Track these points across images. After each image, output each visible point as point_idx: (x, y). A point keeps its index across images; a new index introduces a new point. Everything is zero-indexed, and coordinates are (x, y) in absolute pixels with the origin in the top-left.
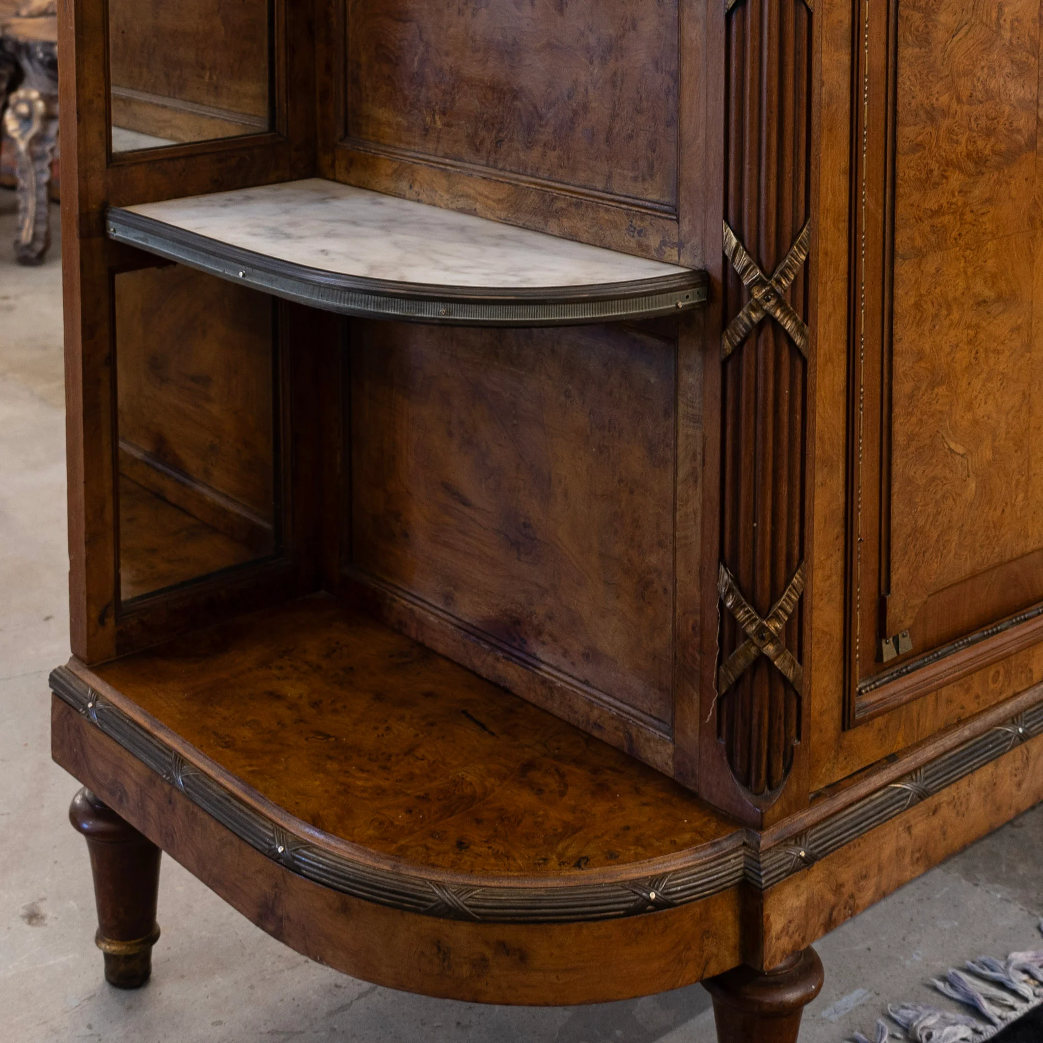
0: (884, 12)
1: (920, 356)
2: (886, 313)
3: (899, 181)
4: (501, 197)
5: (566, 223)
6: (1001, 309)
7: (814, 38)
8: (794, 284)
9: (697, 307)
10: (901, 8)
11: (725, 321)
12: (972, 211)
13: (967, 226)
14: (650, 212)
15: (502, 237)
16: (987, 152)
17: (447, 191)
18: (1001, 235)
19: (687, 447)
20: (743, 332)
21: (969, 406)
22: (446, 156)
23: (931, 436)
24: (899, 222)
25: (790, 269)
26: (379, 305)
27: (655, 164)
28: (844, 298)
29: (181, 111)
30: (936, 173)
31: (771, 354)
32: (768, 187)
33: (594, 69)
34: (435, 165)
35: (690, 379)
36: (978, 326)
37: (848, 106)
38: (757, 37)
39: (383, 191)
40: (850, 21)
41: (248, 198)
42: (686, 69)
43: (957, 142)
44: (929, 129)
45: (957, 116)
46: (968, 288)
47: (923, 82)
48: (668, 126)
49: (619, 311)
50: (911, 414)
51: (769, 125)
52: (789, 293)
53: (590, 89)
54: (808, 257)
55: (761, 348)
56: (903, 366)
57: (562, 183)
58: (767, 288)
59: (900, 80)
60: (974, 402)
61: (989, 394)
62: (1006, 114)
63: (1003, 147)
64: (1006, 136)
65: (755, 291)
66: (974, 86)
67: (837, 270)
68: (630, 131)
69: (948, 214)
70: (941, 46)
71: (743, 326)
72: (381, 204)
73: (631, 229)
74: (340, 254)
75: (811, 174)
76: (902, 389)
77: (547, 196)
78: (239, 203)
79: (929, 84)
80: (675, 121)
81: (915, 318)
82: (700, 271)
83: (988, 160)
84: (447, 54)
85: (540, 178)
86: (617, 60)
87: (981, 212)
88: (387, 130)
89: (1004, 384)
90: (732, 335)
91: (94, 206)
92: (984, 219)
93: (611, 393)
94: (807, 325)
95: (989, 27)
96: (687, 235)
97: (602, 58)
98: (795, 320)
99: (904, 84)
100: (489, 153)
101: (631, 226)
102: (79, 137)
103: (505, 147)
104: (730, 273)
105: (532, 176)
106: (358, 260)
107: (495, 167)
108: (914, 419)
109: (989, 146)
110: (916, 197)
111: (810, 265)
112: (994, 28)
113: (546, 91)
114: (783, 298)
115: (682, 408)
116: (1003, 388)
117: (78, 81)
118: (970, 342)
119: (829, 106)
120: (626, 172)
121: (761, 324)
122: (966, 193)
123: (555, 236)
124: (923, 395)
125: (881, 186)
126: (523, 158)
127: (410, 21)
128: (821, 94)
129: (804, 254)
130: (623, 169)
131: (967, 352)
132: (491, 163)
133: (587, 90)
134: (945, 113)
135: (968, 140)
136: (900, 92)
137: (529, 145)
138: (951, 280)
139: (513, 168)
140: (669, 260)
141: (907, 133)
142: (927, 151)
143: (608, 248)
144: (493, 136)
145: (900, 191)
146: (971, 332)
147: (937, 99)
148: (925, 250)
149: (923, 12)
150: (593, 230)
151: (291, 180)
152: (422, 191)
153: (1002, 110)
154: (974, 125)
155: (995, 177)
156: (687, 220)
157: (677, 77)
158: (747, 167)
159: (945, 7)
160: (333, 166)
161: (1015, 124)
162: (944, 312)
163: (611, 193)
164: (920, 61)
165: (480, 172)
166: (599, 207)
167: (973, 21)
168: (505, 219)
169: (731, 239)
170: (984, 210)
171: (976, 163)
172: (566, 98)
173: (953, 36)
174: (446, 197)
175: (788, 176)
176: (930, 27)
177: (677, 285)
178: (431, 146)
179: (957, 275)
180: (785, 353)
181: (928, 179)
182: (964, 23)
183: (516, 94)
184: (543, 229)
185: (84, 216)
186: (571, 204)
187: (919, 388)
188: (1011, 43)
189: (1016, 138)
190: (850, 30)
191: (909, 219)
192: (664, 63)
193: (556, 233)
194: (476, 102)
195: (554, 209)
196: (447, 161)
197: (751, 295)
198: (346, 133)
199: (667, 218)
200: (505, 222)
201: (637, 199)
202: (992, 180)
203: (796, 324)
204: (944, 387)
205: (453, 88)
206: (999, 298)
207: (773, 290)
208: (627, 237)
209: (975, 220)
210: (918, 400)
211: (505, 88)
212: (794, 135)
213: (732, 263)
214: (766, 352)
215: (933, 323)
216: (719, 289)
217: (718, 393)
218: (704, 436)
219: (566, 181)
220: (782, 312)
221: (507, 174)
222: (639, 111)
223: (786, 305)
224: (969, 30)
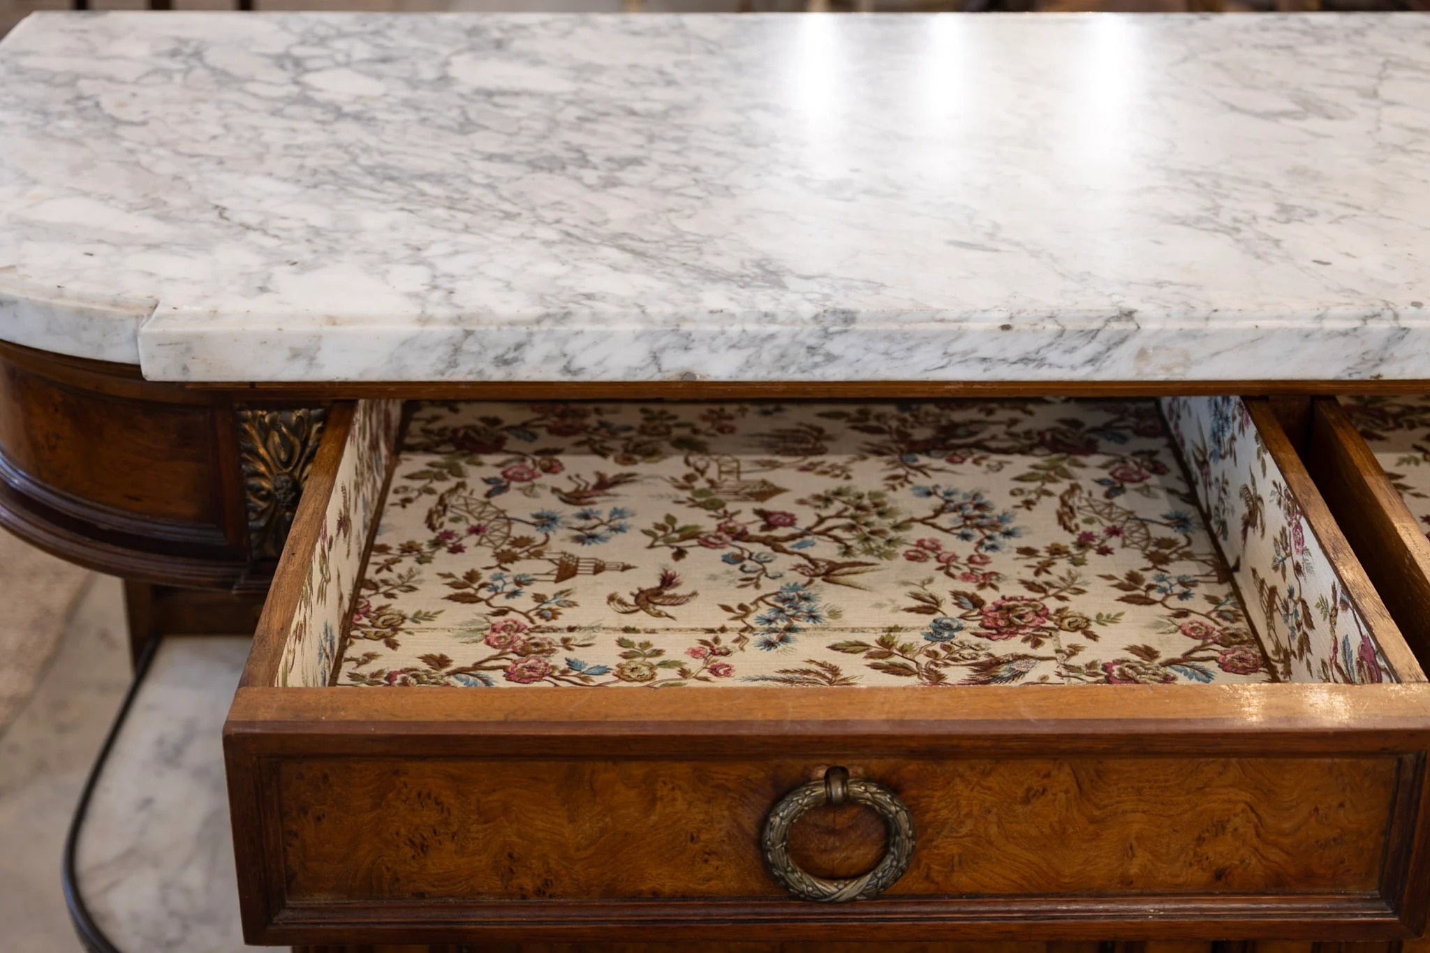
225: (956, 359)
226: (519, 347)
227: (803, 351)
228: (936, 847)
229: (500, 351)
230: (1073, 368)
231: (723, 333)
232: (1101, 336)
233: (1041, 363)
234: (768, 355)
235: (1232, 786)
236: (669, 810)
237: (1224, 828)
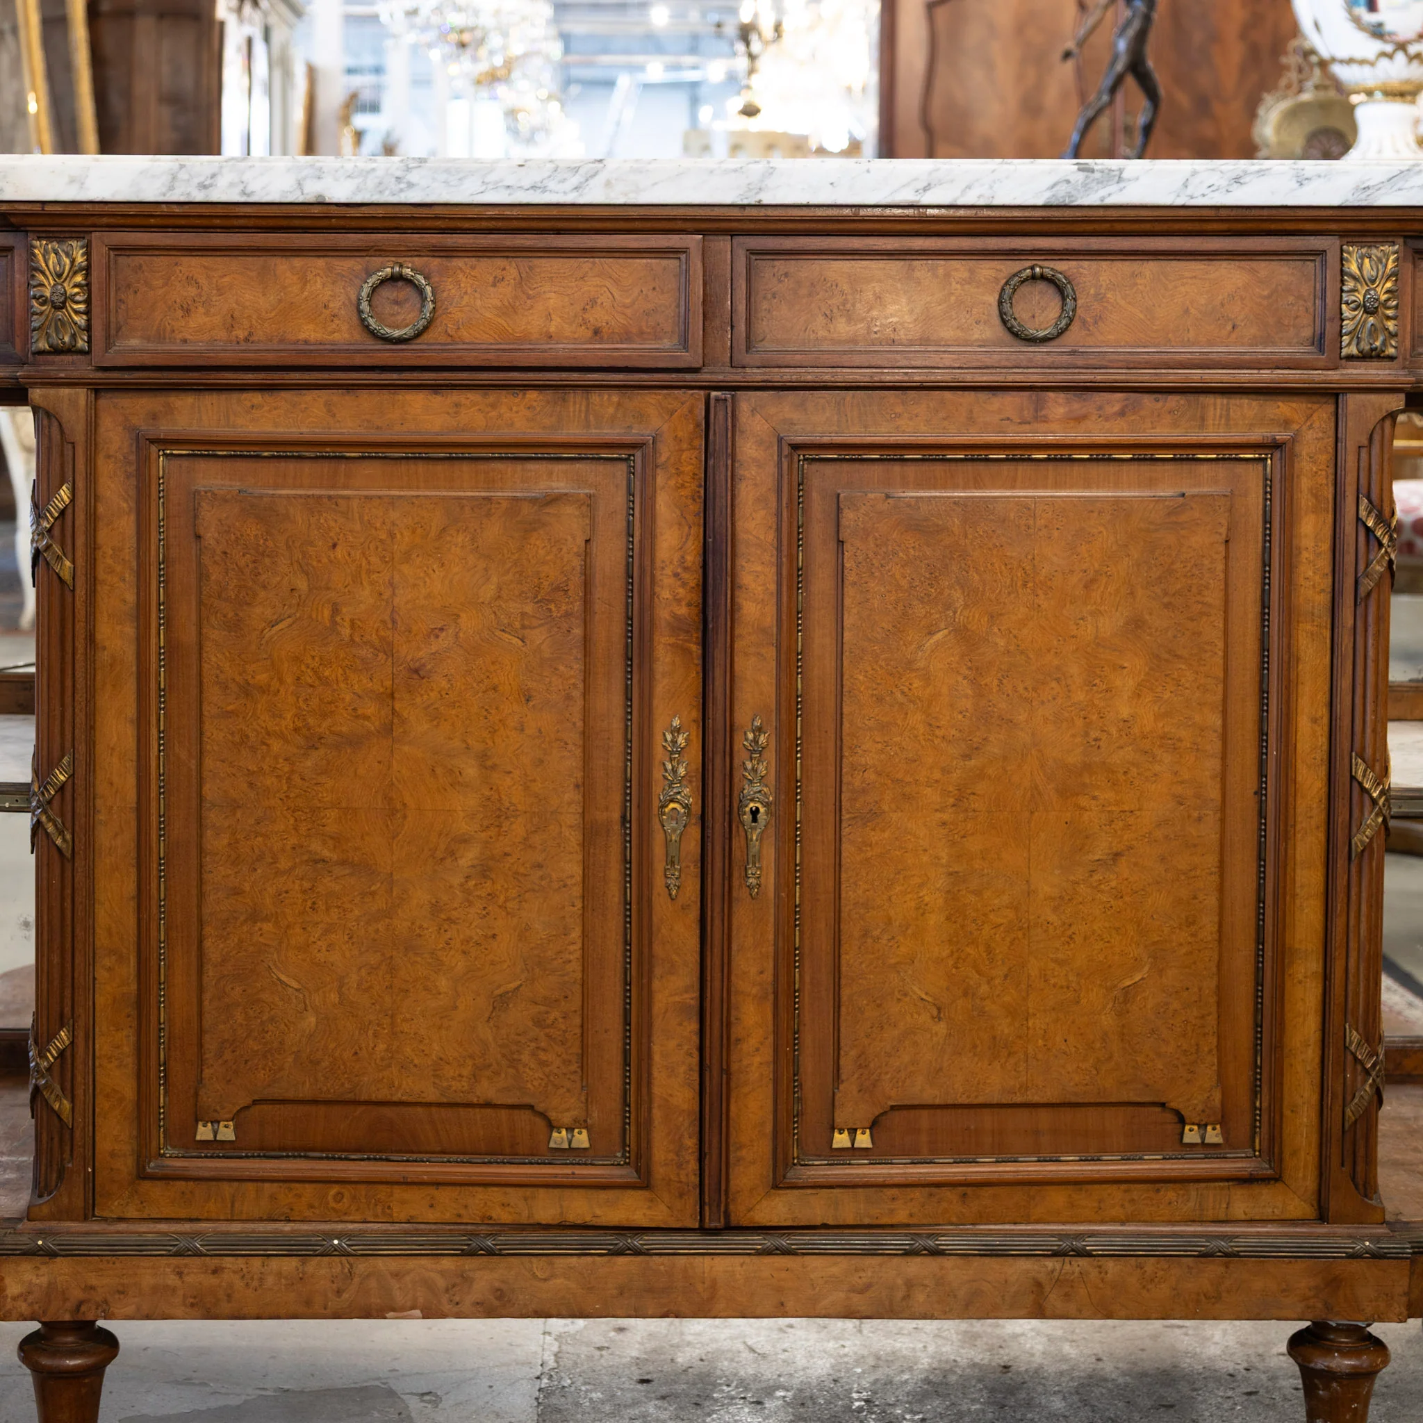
1: (236, 891)
6: (346, 872)
12: (302, 779)
13: (296, 790)
16: (321, 730)
18: (343, 806)
21: (305, 949)
25: (51, 785)
30: (253, 739)
36: (314, 880)
43: (280, 716)
44: (243, 701)
45: (279, 694)
46: (300, 845)
47: (234, 660)
50: (226, 938)
59: (205, 656)
60: (311, 946)
61: (333, 944)
62: (347, 701)
63: (343, 729)
64: (348, 720)
66: (302, 671)
69: (270, 776)
70: (256, 632)
79: (241, 663)
81: (229, 857)
83: (323, 737)
87: (315, 781)
92: (321, 788)
95: (321, 623)
98: (56, 826)
99: (209, 659)
108: (230, 943)
109: (324, 726)
110: (227, 755)
112: (328, 625)
118: (304, 892)
122: (293, 761)
124: (241, 925)
129: (64, 776)
131: (301, 900)
135: (296, 717)
136: (206, 666)
138: (276, 834)
141: (215, 701)
146: (306, 884)
147: (253, 677)
149: (232, 603)
153: (341, 697)
154: (302, 704)
155: (334, 753)
159: (260, 600)
161: (360, 711)
162: (268, 859)
164: (229, 643)
167: (297, 615)
170: (318, 781)
171: (307, 738)
173: (272, 626)
176: (241, 616)
179: (286, 831)
181: (242, 742)
182: (285, 616)
187: (236, 918)
188: (352, 640)
189: (362, 723)
191: (220, 772)
202: (329, 757)
203: (57, 829)
204: (270, 924)
206: (344, 861)
209: (307, 787)
210: (235, 928)
215: (253, 866)
220: (46, 818)
224: (294, 623)
225: (490, 186)
226: (213, 176)
227: (394, 180)
228: (450, 313)
229: (202, 179)
230: (565, 193)
231: (342, 167)
232: (581, 171)
233: (545, 190)
234: (371, 182)
235: (598, 276)
236: (313, 288)
237: (596, 302)
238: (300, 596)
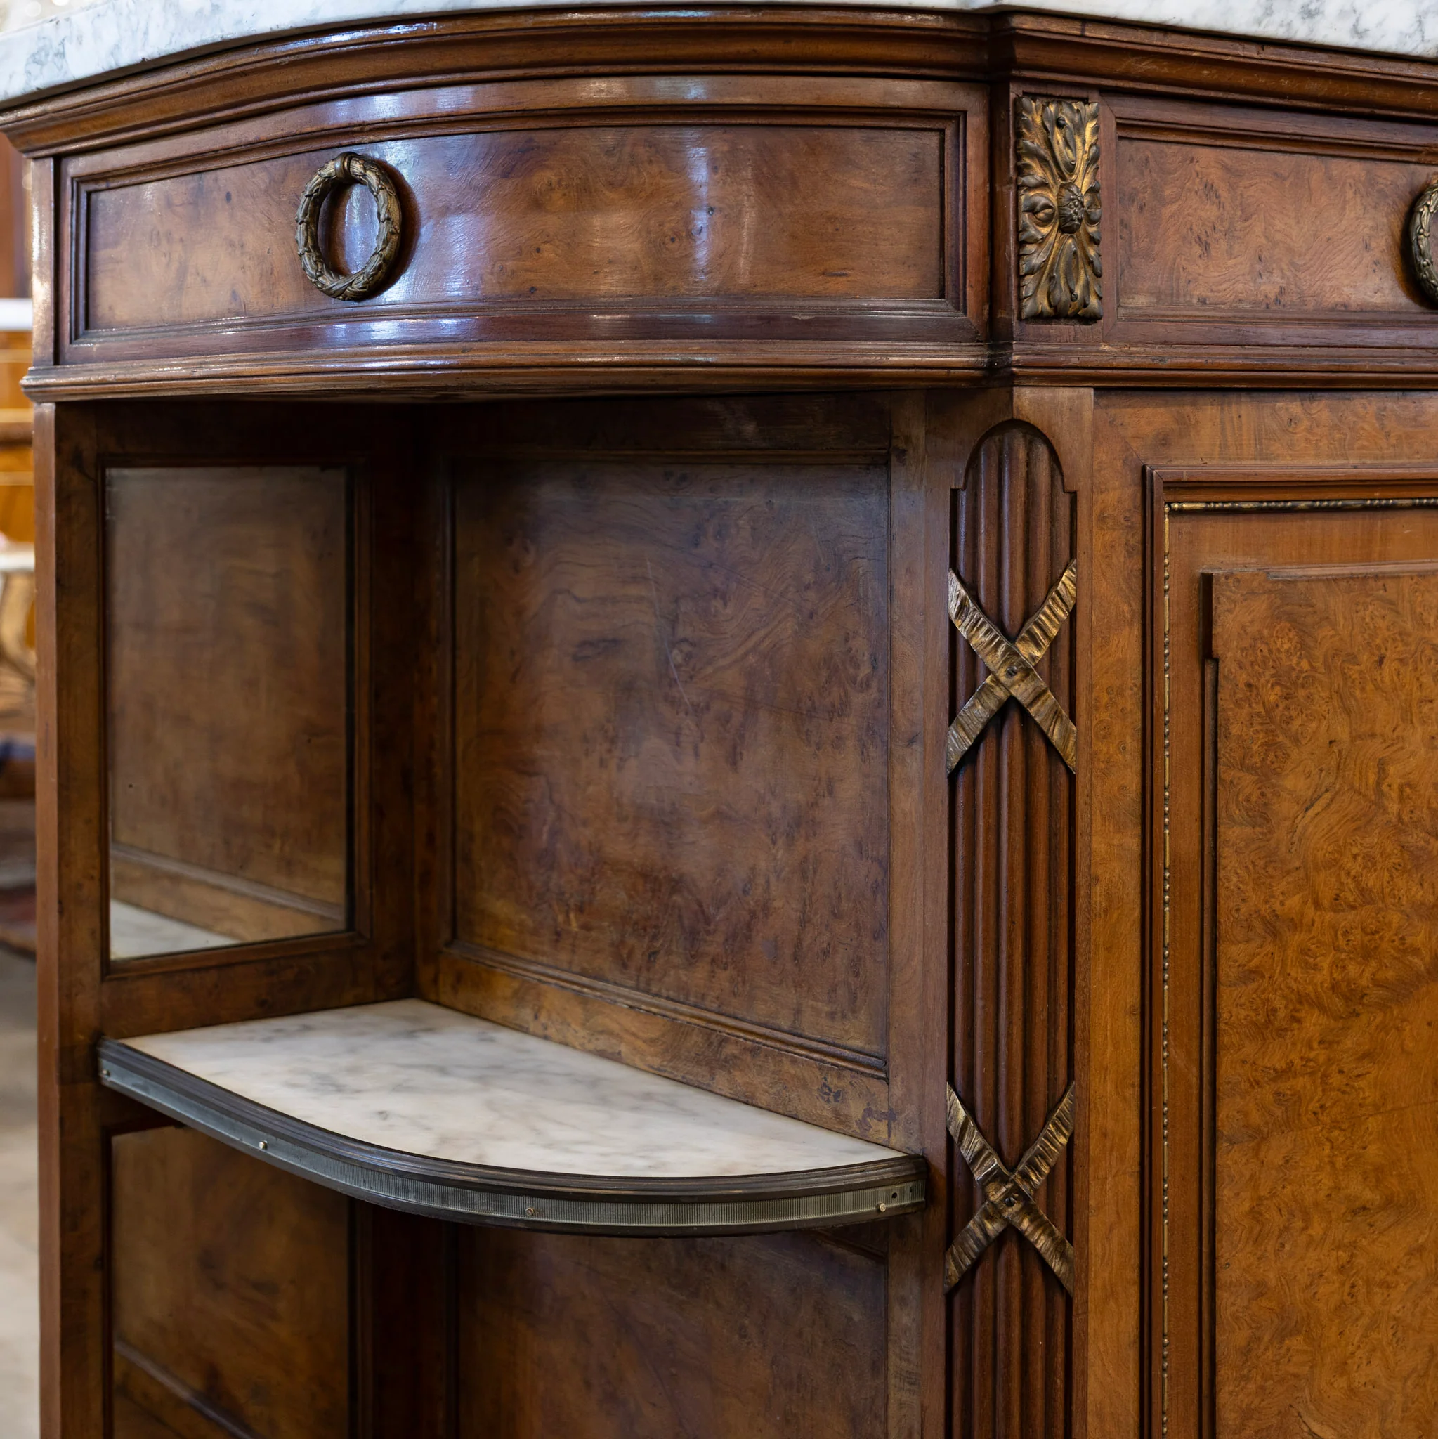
0: (1196, 773)
1: (1260, 1290)
2: (1205, 1223)
3: (1222, 1026)
4: (653, 1036)
5: (739, 1078)
6: (1392, 1220)
7: (1079, 813)
8: (1050, 1179)
9: (910, 1210)
10: (1221, 768)
11: (950, 1236)
12: (1341, 1072)
13: (1333, 1094)
14: (850, 1066)
15: (648, 1096)
16: (1364, 982)
17: (583, 1025)
18: (1389, 1107)
19: (900, 1421)
20: (974, 1251)
21: (1342, 1368)
22: (583, 973)
23: (1280, 1412)
24: (1222, 1087)
25: (1044, 1157)
26: (441, 1197)
27: (859, 995)
28: (1134, 1203)
29: (243, 896)
30: (1282, 1014)
31: (1016, 1286)
32: (1009, 1035)
33: (777, 851)
34: (567, 985)
35: (904, 1318)
36: (1353, 1245)
37: (1137, 913)
38: (993, 811)
39: (500, 1021)
40: (1140, 785)
41: (307, 1028)
42: (897, 855)
43: (1315, 967)
44: (1269, 948)
45: (1314, 928)
46: (1337, 1188)
47: (1259, 878)
48: (875, 939)
49: (788, 1216)
50: (1246, 1378)
51: (1010, 941)
52: (1043, 1193)
53: (773, 879)
54: (1071, 1140)
55: (1002, 1276)
56: (1233, 1304)
57: (736, 1018)
58: (1009, 1186)
59: (1221, 874)
60: (1349, 1361)
61: (1374, 1350)
62: (1394, 926)
63: (1390, 974)
64: (1395, 958)
65: (991, 1189)
66: (1342, 883)
67: (1122, 1159)
68: (825, 945)
69: (1303, 1075)
70: (1288, 823)
71: (975, 1243)
72: (492, 1040)
73: (826, 1090)
74: (403, 1117)
75: (1076, 1016)
76: (1230, 1340)
77: (714, 1036)
78: (289, 1034)
79: (1268, 881)
80: (882, 932)
81: (1251, 1232)
82: (917, 1157)
83: (1366, 994)
84: (585, 823)
85: (706, 1010)
86: (807, 839)
87: (1355, 1072)
88: (508, 932)
89: (1399, 1335)
90: (960, 1254)
91: (82, 1037)
92: (1361, 1083)
93: (800, 1334)
94: (1071, 1242)
95: (1365, 796)
96: (900, 1102)
97: (788, 835)
98: (1052, 1234)
99: (1228, 880)
100: (639, 970)
101: (825, 1085)
102: (61, 936)
103: (661, 960)
104: (957, 1161)
105: (696, 1006)
106: (428, 1129)
107: (647, 992)
108: (1251, 1386)
109: (1367, 975)
110: (1249, 1049)
111: (1075, 1152)
112: (1373, 798)
113: (714, 881)
114: (1033, 1202)
115: (893, 1360)
116: (1397, 1342)
117: (61, 857)
118: (1341, 1269)
119: (1106, 911)
120: (820, 1005)
121: (1001, 1239)
122: (1331, 1043)
123: (725, 1096)
124: (1267, 1349)
125: (1196, 1034)
126: (684, 979)
127: (536, 774)
128: (1093, 897)
129: (1064, 1135)
130: (816, 999)
131: (1337, 1285)
132: (642, 985)
133: (768, 882)
134: (1295, 924)
135: (1334, 964)
136: (1222, 892)
137: (693, 958)
138: (1308, 1176)
139: (672, 994)
140: (875, 1138)
141: (1234, 954)
142: (1266, 980)
143: (795, 1118)
144: (645, 946)
145: (1224, 1040)
146: (1344, 1255)
147: (1282, 904)
148: (1266, 1130)
149: (1257, 774)
150: (774, 1090)
151: (376, 1001)
152: (550, 1023)
153: (1387, 921)
154: (1341, 942)
155: (1379, 1019)
156: (899, 1079)
157: (886, 866)
158: (979, 1003)
159: (1293, 766)
160: (435, 981)
161: (1409, 941)
162: (1299, 1224)
163: (800, 1036)
164: (1253, 847)
165: (627, 998)
166: (782, 1055)
167: (1338, 786)
168: (658, 1069)
169: (957, 1111)
170: (1360, 1071)
171: (1347, 999)
172: (740, 893)
173: (1307, 809)
174: (582, 1033)
175: (1041, 1016)
176: (1269, 795)
177: (877, 1178)
178: (564, 957)
179: (1319, 1168)
180: (1038, 1283)
181: (1269, 1022)
182: (1323, 789)
183: (677, 885)
184: (708, 1085)
185: (66, 1052)
186: (745, 1049)
187: (1259, 1339)
188: (1400, 820)
189: (1411, 962)
190: (1139, 800)
191: (1240, 1082)
192: (870, 846)
193: (726, 1092)
194: (623, 895)
195: (723, 1057)
196: (585, 980)
197: (985, 1197)
198: (454, 935)
199: (873, 1076)
200: (659, 1072)
201: (834, 1045)
202: (1373, 1027)
203: (1053, 1240)
204: (1301, 1338)
205: (593, 874)
206: (1389, 1203)
207: (1017, 1189)
208: (820, 1103)
209: (1347, 1085)
210: (1258, 1357)
211: (661, 877)
212: (1049, 958)
213: (959, 1146)
214: (1008, 1282)
215: (1280, 1241)
216: (942, 1184)
217: (942, 1342)
218: (922, 1406)
219: (740, 1016)
220: (1031, 1221)
221: (663, 1002)
222: (836, 915)
223: (1038, 1211)
224: (1332, 800)
236: (1353, 213)
238: (1340, 752)
